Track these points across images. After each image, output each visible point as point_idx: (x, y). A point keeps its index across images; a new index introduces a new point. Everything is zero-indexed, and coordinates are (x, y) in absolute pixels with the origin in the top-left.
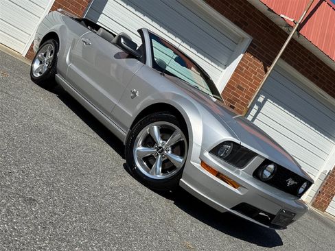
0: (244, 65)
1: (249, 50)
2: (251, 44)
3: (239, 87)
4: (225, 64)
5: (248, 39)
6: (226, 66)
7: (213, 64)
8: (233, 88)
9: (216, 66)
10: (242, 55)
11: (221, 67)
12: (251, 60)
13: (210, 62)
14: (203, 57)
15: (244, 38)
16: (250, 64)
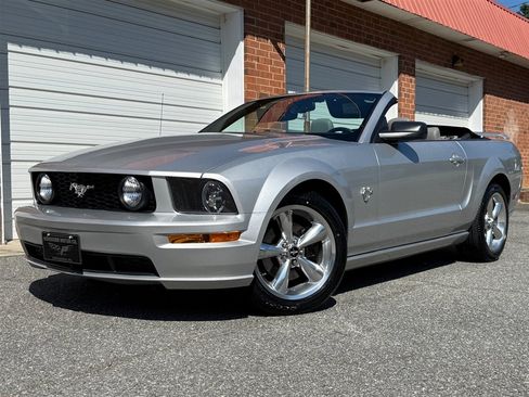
0: (252, 58)
1: (248, 31)
2: (246, 20)
4: (218, 69)
5: (236, 14)
6: (223, 72)
7: (203, 79)
9: (209, 80)
10: (242, 44)
11: (216, 77)
12: (257, 45)
13: (197, 78)
14: (186, 76)
15: (225, 15)
16: (259, 53)
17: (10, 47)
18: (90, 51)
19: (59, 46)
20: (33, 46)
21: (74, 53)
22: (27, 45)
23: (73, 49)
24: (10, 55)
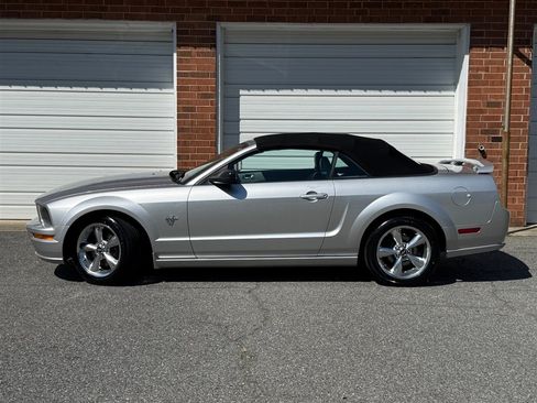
0: (478, 69)
1: (474, 44)
2: (472, 34)
3: (489, 104)
4: (451, 82)
5: (464, 29)
6: (455, 84)
7: (428, 93)
8: (481, 111)
9: (437, 93)
10: (467, 58)
12: (486, 56)
14: (408, 93)
16: (487, 63)
17: (241, 92)
18: (306, 86)
19: (278, 86)
20: (258, 89)
21: (292, 89)
22: (254, 89)
23: (291, 86)
24: (241, 98)
